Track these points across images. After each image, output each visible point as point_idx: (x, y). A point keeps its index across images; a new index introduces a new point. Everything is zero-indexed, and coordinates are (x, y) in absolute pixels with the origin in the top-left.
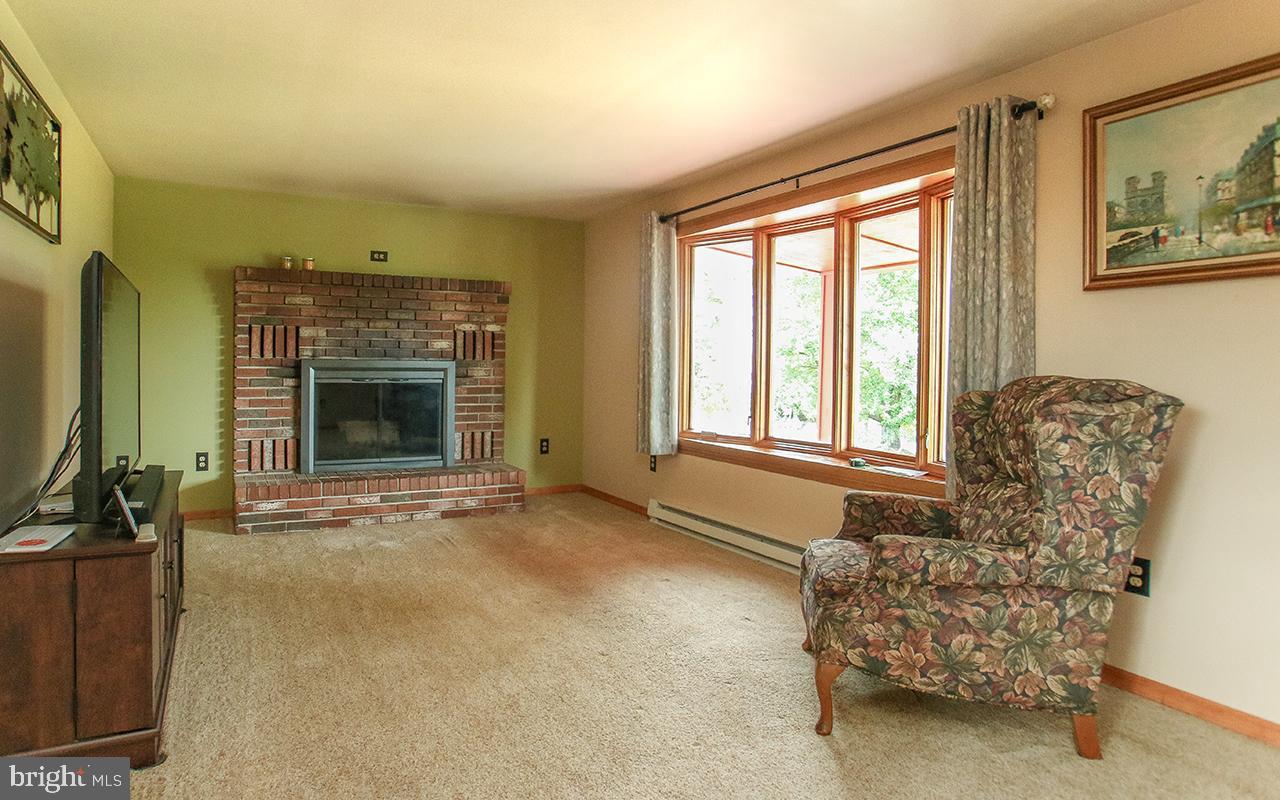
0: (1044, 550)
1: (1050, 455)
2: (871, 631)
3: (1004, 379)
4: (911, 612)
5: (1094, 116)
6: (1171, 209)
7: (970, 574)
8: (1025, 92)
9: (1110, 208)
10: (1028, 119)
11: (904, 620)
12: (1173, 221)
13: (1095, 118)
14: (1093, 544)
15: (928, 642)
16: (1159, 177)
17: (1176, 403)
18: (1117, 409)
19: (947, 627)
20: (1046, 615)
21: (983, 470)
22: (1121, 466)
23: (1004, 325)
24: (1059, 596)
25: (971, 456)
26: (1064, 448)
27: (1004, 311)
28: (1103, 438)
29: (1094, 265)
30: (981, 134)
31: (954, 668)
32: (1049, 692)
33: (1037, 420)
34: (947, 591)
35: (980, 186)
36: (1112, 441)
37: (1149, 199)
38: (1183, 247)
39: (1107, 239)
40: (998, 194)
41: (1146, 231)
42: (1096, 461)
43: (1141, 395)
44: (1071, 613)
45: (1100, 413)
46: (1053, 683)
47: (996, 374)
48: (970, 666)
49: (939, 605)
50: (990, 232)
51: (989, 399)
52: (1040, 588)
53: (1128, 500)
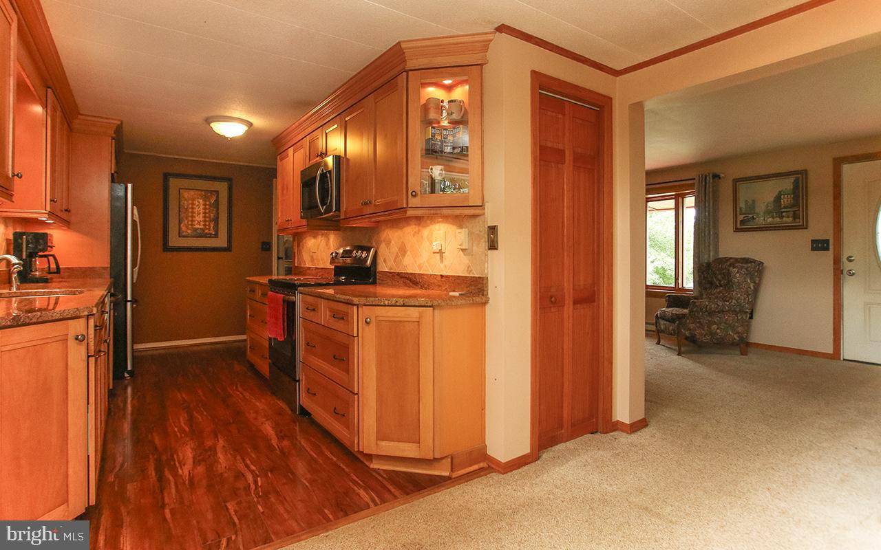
0: (734, 301)
1: (735, 277)
2: (692, 326)
3: (711, 259)
4: (701, 320)
5: (736, 181)
6: (757, 210)
7: (717, 308)
8: (717, 171)
9: (741, 209)
10: (716, 179)
11: (699, 323)
12: (758, 214)
13: (737, 182)
14: (745, 299)
15: (706, 328)
16: (754, 201)
17: (762, 263)
18: (749, 265)
19: (710, 323)
20: (733, 319)
21: (708, 286)
22: (751, 279)
23: (711, 242)
24: (737, 313)
25: (704, 281)
26: (738, 275)
27: (711, 238)
28: (746, 272)
29: (736, 225)
30: (704, 183)
31: (712, 334)
32: (735, 339)
33: (731, 268)
34: (711, 313)
35: (703, 199)
36: (749, 274)
37: (751, 206)
38: (761, 221)
39: (741, 217)
40: (709, 203)
41: (751, 216)
42: (745, 278)
43: (755, 261)
44: (739, 318)
45: (746, 266)
46: (735, 336)
47: (709, 256)
48: (716, 333)
49: (708, 318)
50: (707, 214)
51: (709, 264)
52: (733, 311)
53: (752, 288)
